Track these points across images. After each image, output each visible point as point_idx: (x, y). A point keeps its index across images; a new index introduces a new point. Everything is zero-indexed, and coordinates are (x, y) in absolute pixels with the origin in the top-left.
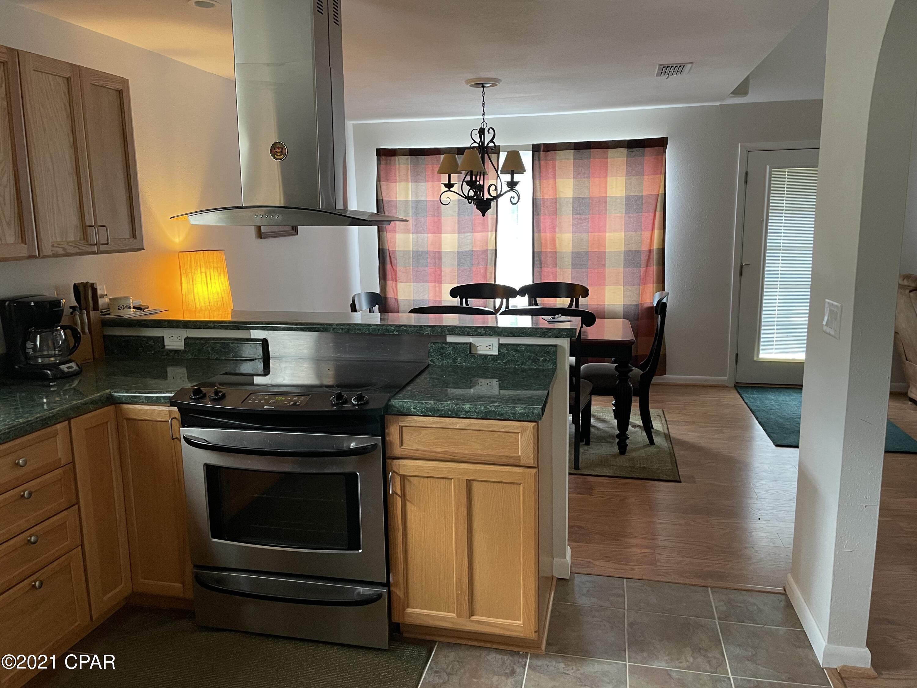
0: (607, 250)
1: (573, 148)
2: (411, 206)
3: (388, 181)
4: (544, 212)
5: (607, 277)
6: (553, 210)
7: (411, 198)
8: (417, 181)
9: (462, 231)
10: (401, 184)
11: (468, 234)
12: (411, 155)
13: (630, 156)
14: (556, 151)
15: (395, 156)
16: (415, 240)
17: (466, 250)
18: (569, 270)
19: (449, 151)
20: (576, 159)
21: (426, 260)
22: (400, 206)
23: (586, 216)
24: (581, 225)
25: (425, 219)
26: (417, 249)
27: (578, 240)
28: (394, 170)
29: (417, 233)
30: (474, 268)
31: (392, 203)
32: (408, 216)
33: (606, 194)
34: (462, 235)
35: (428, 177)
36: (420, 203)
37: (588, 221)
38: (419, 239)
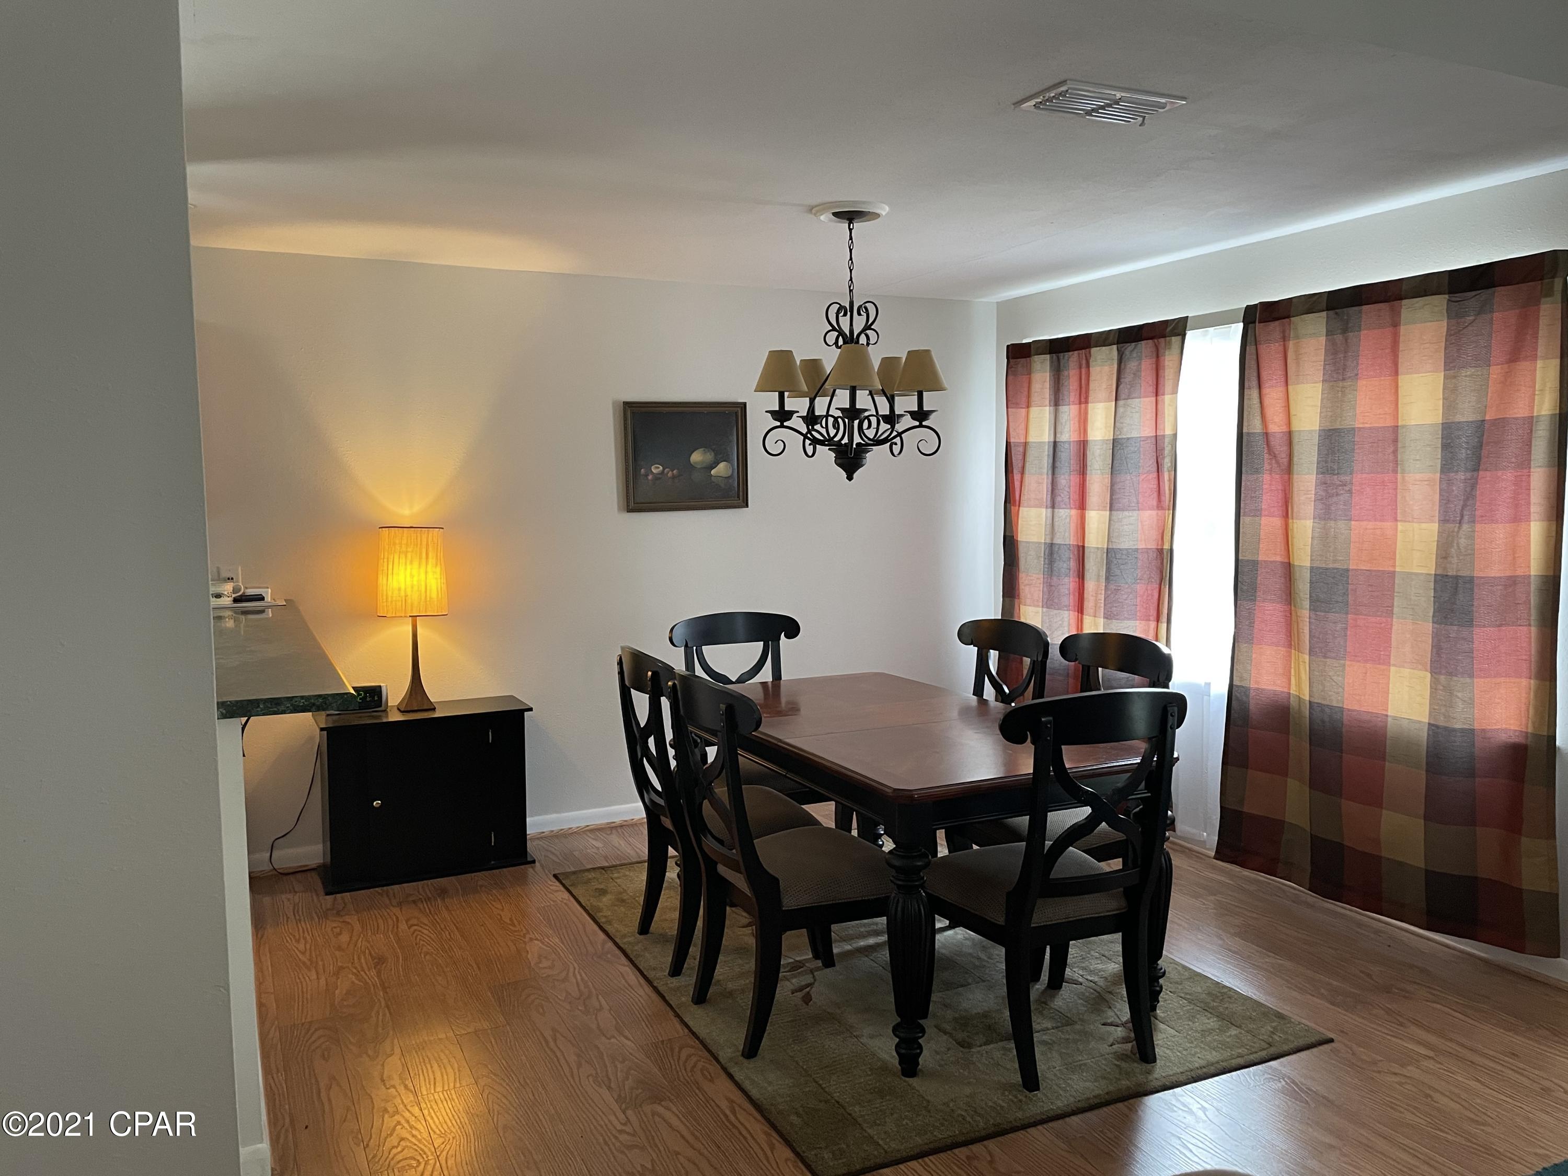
0: (1398, 569)
1: (1325, 308)
2: (1047, 451)
3: (1017, 405)
4: (1267, 466)
5: (1394, 643)
6: (1285, 461)
7: (1046, 437)
8: (1056, 402)
9: (1116, 506)
10: (1034, 411)
11: (1126, 513)
12: (1050, 353)
13: (1454, 314)
14: (1289, 317)
15: (1029, 356)
16: (1049, 522)
17: (1125, 543)
18: (1305, 613)
19: (1103, 339)
20: (1329, 333)
21: (1067, 564)
22: (1032, 454)
23: (1348, 478)
24: (1335, 499)
25: (1067, 480)
26: (1052, 539)
27: (1324, 540)
28: (1026, 385)
29: (1053, 507)
30: (1140, 588)
31: (1021, 449)
32: (1041, 474)
33: (1396, 416)
34: (1118, 515)
35: (1072, 394)
36: (1059, 447)
37: (1350, 491)
38: (1056, 519)
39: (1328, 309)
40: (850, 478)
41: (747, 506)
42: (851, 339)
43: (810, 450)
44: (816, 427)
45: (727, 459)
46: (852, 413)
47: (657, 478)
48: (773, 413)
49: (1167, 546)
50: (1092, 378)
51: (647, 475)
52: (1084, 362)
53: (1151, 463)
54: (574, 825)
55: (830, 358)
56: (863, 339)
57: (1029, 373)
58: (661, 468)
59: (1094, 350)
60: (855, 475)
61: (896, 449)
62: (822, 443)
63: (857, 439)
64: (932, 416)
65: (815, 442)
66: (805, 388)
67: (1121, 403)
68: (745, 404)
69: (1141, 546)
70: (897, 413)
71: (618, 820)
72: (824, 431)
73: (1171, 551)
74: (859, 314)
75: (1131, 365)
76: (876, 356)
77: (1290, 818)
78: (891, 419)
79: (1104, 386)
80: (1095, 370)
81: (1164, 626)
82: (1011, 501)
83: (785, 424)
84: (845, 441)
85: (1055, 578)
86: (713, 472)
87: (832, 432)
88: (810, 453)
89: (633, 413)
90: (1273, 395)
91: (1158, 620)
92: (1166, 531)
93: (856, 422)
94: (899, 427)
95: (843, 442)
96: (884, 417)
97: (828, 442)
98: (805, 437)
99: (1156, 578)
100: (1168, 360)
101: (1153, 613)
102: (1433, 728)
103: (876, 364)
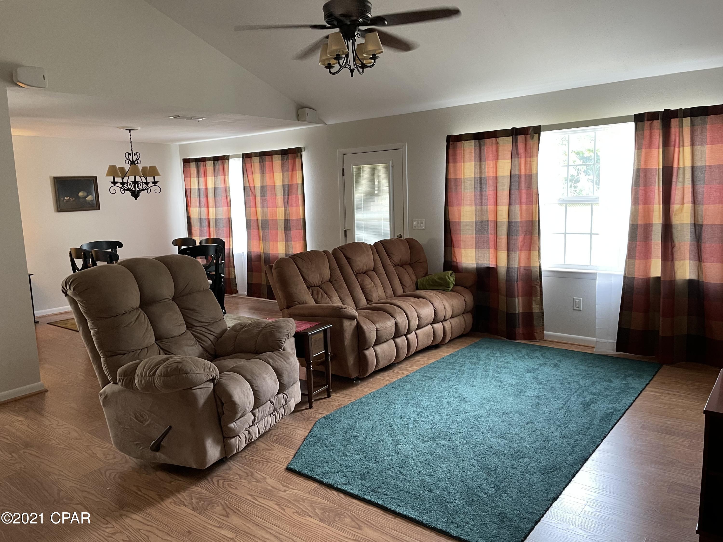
2: (197, 191)
3: (187, 177)
4: (251, 195)
5: (278, 236)
6: (254, 193)
7: (197, 187)
8: (198, 177)
9: (217, 206)
10: (192, 179)
11: (219, 208)
12: (195, 162)
13: (282, 160)
14: (251, 157)
15: (189, 162)
16: (199, 212)
17: (219, 217)
18: (261, 231)
19: (209, 159)
20: (260, 162)
21: (205, 223)
22: (192, 191)
23: (266, 198)
24: (264, 203)
25: (203, 199)
26: (201, 216)
27: (263, 212)
28: (189, 171)
29: (200, 207)
30: (225, 229)
31: (189, 190)
32: (196, 197)
33: (274, 183)
34: (217, 209)
35: (202, 174)
36: (200, 189)
37: (267, 201)
38: (201, 211)
39: (259, 156)
40: (136, 199)
41: (100, 209)
42: (133, 163)
43: (123, 192)
44: (124, 186)
45: (91, 194)
46: (135, 183)
47: (67, 201)
48: (112, 182)
49: (230, 217)
50: (207, 170)
51: (63, 200)
52: (205, 166)
53: (224, 195)
54: (48, 314)
55: (127, 167)
56: (136, 162)
57: (190, 168)
58: (68, 198)
59: (207, 162)
60: (137, 199)
61: (149, 191)
62: (127, 190)
63: (137, 189)
64: (158, 183)
65: (124, 190)
66: (121, 175)
67: (215, 177)
68: (96, 177)
69: (224, 217)
70: (148, 182)
71: (63, 311)
72: (127, 187)
73: (231, 218)
74: (135, 155)
75: (217, 167)
76: (140, 167)
77: (263, 283)
78: (147, 183)
79: (211, 172)
80: (208, 167)
81: (231, 238)
82: (188, 206)
83: (116, 185)
84: (134, 189)
85: (202, 228)
86: (87, 199)
87: (130, 187)
88: (123, 193)
89: (57, 181)
90: (250, 177)
91: (230, 237)
92: (229, 213)
93: (137, 185)
94: (149, 185)
95: (133, 190)
96: (144, 183)
97: (128, 190)
98: (121, 188)
99: (228, 225)
100: (226, 166)
101: (228, 235)
102: (287, 255)
103: (141, 169)
